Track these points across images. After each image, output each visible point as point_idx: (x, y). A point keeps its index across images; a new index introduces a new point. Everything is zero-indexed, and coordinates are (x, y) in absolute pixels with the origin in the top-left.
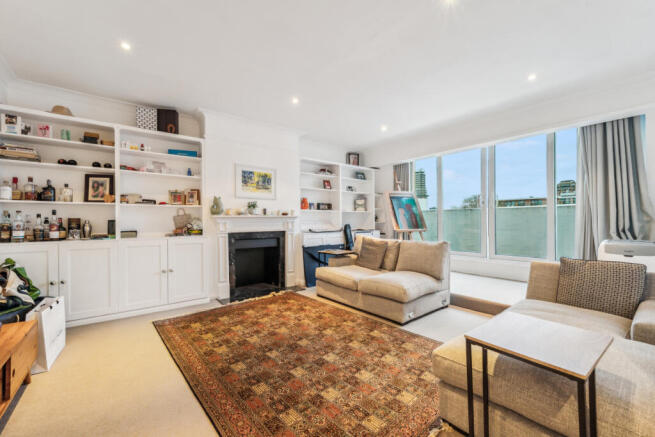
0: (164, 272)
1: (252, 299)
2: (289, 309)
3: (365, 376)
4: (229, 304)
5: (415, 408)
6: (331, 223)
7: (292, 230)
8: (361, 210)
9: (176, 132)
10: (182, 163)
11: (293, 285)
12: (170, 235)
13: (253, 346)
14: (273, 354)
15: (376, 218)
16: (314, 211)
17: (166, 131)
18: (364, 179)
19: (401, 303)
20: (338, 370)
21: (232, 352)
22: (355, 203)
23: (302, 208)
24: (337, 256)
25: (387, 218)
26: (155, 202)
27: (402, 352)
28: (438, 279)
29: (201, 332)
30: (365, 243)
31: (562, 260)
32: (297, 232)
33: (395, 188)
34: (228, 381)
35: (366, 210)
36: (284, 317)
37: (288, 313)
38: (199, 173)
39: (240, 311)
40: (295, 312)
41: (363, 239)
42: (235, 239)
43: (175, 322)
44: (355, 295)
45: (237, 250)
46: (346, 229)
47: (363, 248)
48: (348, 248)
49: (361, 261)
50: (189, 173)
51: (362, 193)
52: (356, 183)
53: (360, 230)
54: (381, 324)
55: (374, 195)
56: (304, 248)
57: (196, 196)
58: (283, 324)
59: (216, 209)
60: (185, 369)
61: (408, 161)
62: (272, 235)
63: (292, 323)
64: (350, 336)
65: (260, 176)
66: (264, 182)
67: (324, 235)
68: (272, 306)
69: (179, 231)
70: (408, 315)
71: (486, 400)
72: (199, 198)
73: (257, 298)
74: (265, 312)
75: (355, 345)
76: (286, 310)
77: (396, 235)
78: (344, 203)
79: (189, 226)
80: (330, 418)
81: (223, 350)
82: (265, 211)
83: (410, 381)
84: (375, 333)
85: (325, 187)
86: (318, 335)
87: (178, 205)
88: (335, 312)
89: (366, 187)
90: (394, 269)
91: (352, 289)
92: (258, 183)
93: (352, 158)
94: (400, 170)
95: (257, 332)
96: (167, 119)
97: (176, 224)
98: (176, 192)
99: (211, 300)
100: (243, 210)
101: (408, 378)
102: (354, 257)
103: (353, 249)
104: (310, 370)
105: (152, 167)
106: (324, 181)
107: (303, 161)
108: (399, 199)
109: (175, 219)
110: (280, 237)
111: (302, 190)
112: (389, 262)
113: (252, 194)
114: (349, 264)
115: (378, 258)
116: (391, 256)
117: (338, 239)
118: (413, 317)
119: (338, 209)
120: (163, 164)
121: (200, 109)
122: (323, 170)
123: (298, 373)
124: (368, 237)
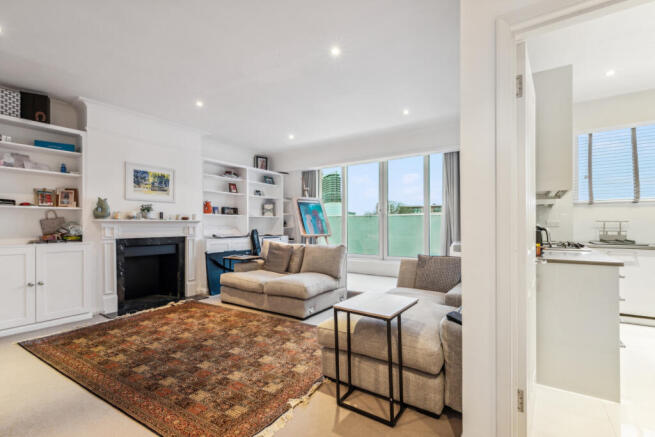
0: (30, 285)
1: (147, 311)
2: (192, 317)
3: (267, 359)
4: (118, 317)
5: (305, 374)
6: (237, 228)
7: (194, 236)
8: (269, 215)
9: (47, 121)
10: (53, 157)
11: (194, 294)
12: (37, 242)
13: (155, 351)
14: (178, 355)
15: (285, 223)
16: (218, 215)
17: (33, 119)
18: (273, 183)
19: (303, 300)
20: (243, 358)
21: (131, 358)
22: (263, 208)
23: (205, 212)
24: (243, 261)
25: (295, 223)
26: (13, 202)
27: (300, 340)
28: (336, 278)
29: (88, 347)
30: (272, 247)
31: (419, 257)
32: (199, 237)
33: (304, 195)
34: (132, 381)
35: (274, 215)
36: (186, 324)
37: (190, 320)
38: (77, 170)
39: (134, 323)
40: (198, 319)
41: (271, 244)
42: (124, 245)
43: (51, 341)
44: (260, 297)
45: (127, 259)
46: (253, 235)
47: (269, 252)
48: (256, 254)
49: (267, 266)
50: (64, 169)
51: (270, 197)
52: (264, 187)
53: (268, 236)
54: (285, 321)
55: (283, 200)
56: (206, 254)
57: (72, 196)
58: (186, 330)
59: (101, 211)
60: (78, 378)
61: (316, 168)
62: (169, 241)
63: (196, 328)
64: (255, 333)
65: (155, 176)
66: (161, 183)
67: (229, 240)
68: (172, 316)
69: (49, 237)
70: (310, 310)
71: (349, 353)
72: (76, 199)
73: (152, 310)
74: (163, 321)
75: (259, 339)
76: (188, 318)
77: (303, 240)
78: (251, 207)
79: (64, 231)
80: (235, 391)
81: (121, 357)
82: (161, 215)
83: (304, 358)
84: (279, 328)
85: (230, 191)
86: (223, 335)
87: (48, 207)
88: (240, 315)
89: (275, 192)
90: (299, 271)
91: (257, 291)
92: (153, 184)
93: (260, 161)
94: (308, 177)
95: (157, 339)
96: (35, 105)
97: (43, 229)
98: (44, 191)
99: (94, 316)
100: (134, 214)
101: (303, 356)
102: (261, 262)
103: (260, 255)
104: (217, 362)
105: (11, 160)
106: (230, 184)
107: (206, 162)
108: (306, 204)
109: (42, 222)
110: (179, 243)
111: (205, 193)
112: (294, 265)
113: (146, 195)
114: (256, 269)
115: (284, 261)
116: (296, 260)
117: (244, 244)
118: (313, 311)
119: (244, 213)
120: (27, 157)
121: (81, 98)
122: (228, 173)
123: (205, 365)
124: (276, 241)
